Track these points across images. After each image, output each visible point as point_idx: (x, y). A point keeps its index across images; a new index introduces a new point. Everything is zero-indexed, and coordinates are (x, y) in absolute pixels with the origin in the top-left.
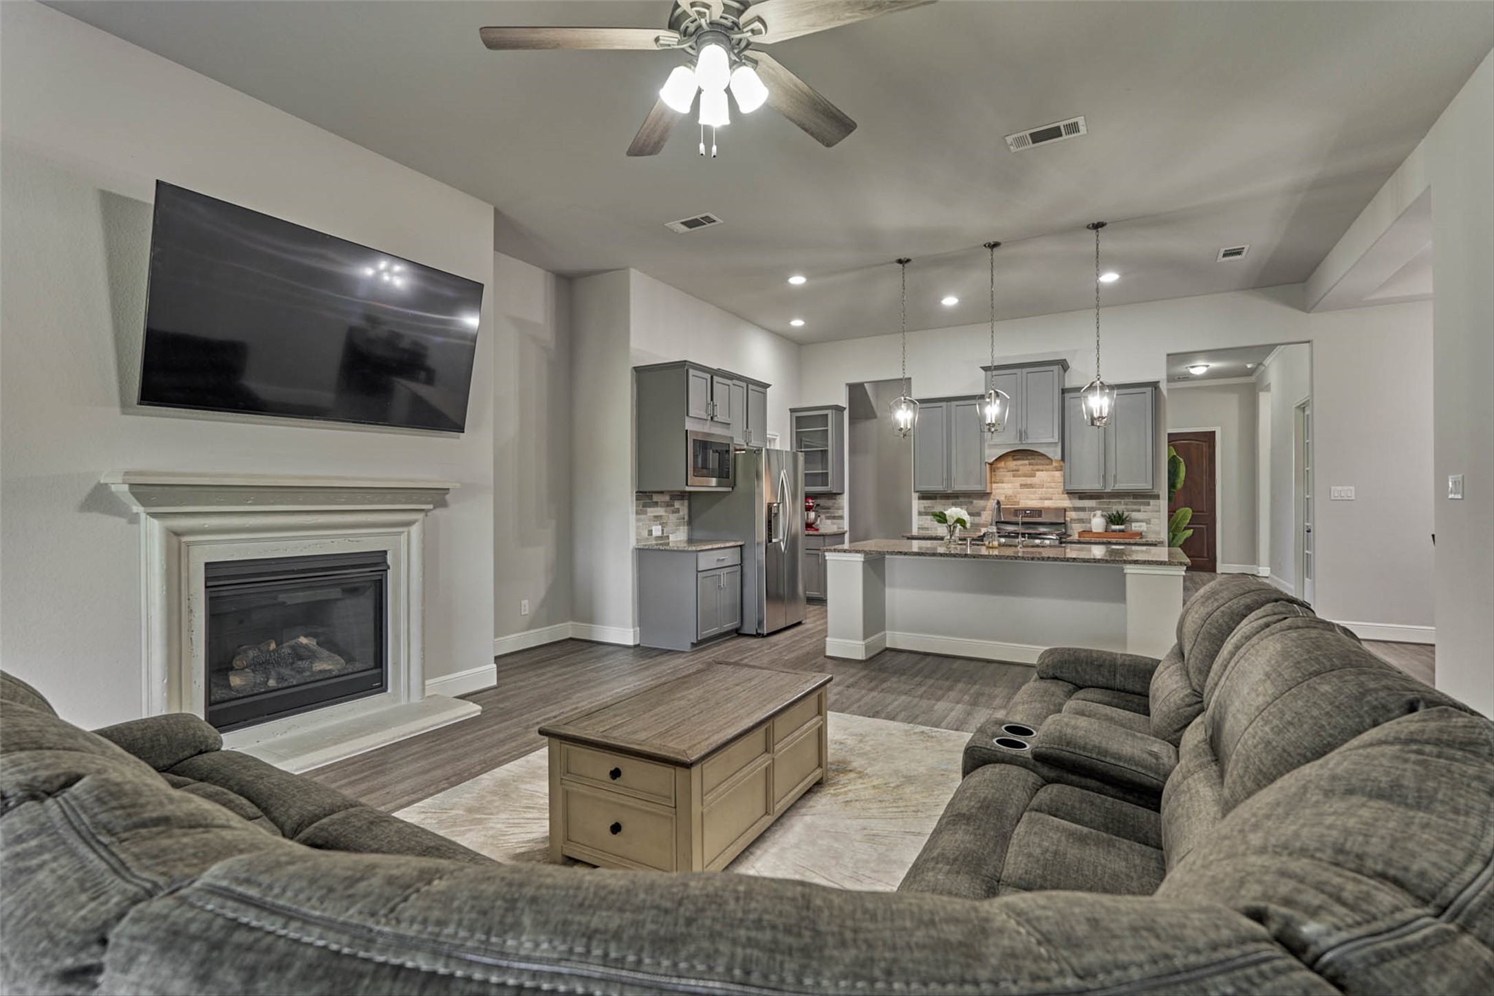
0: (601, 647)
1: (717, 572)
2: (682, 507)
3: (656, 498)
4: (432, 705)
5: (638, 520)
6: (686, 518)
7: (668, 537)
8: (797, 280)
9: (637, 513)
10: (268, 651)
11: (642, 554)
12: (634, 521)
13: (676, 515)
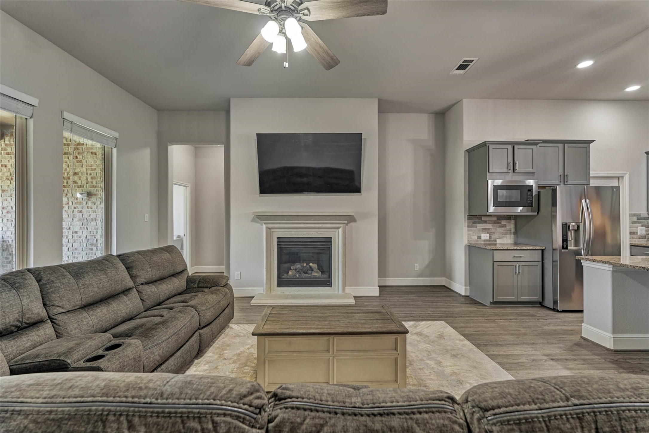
0: (452, 292)
1: (515, 264)
2: (511, 225)
3: (484, 219)
4: (346, 296)
5: (468, 231)
6: (513, 230)
7: (496, 241)
8: (585, 64)
9: (468, 226)
10: (303, 266)
11: (471, 249)
12: (467, 230)
13: (503, 229)
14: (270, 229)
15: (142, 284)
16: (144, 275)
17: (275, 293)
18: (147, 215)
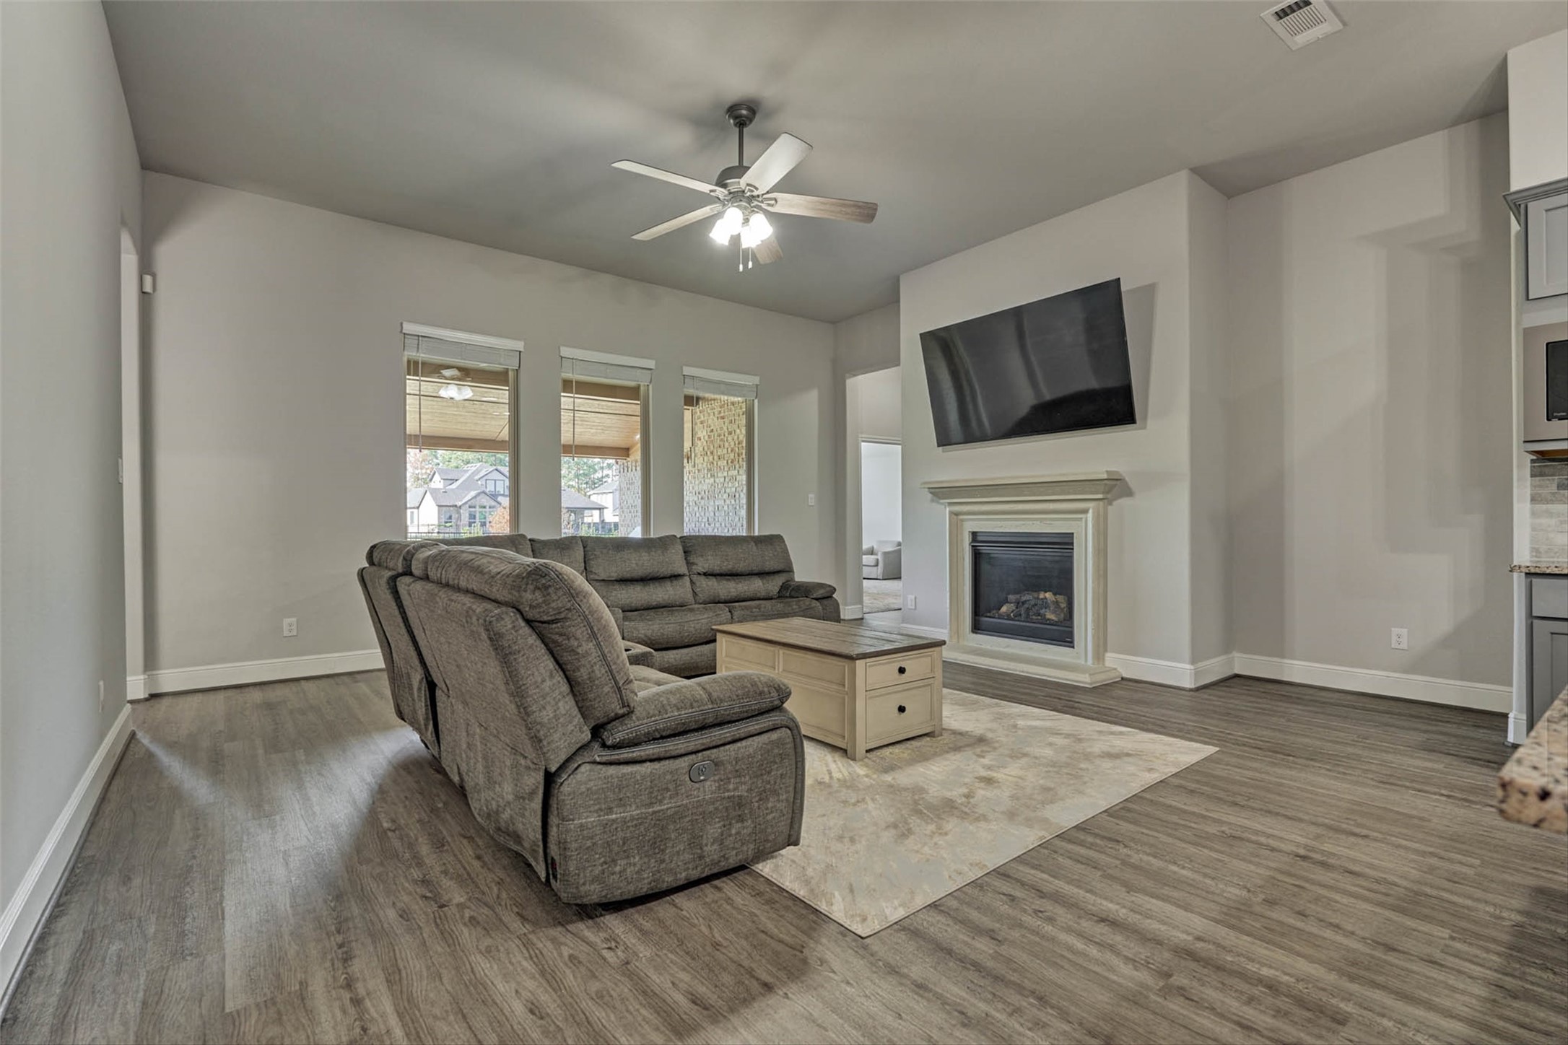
14: (957, 514)
15: (699, 574)
16: (702, 564)
17: (966, 643)
18: (811, 496)
